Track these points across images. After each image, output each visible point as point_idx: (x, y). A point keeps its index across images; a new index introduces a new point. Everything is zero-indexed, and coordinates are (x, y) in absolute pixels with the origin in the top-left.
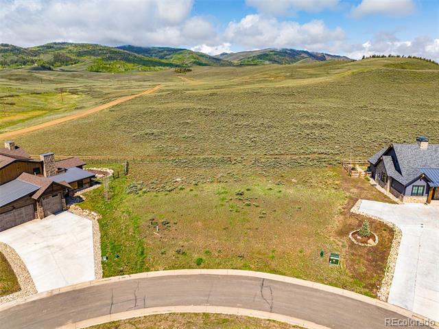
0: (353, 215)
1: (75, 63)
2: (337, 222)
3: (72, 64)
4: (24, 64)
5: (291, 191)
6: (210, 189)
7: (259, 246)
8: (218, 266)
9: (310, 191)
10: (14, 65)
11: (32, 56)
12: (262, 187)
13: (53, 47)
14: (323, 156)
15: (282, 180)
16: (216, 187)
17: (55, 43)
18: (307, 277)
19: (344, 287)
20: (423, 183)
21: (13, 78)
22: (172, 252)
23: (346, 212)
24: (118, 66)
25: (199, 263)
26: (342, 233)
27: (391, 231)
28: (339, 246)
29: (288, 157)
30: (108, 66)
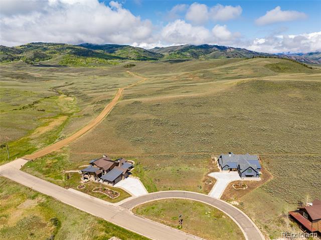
0: (208, 176)
1: (49, 59)
2: (203, 178)
3: (47, 59)
4: (13, 60)
5: (193, 169)
6: (169, 169)
7: (183, 185)
8: (174, 190)
9: (198, 169)
10: (5, 61)
11: (18, 54)
12: (184, 168)
13: (32, 46)
14: (206, 153)
15: (190, 164)
16: (170, 168)
17: (33, 43)
18: (194, 191)
19: (202, 193)
20: (227, 167)
21: (14, 76)
22: (162, 187)
23: (206, 176)
24: (81, 60)
25: (170, 189)
26: (204, 181)
27: (216, 180)
28: (202, 184)
29: (194, 153)
30: (74, 60)
